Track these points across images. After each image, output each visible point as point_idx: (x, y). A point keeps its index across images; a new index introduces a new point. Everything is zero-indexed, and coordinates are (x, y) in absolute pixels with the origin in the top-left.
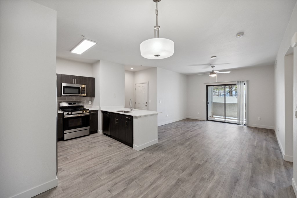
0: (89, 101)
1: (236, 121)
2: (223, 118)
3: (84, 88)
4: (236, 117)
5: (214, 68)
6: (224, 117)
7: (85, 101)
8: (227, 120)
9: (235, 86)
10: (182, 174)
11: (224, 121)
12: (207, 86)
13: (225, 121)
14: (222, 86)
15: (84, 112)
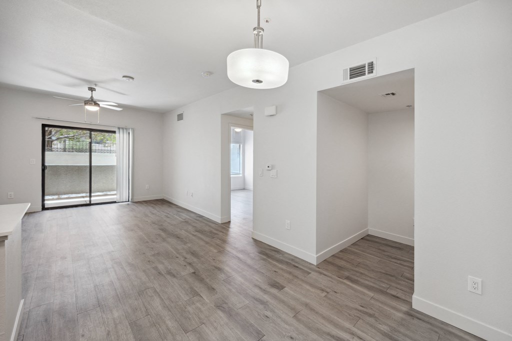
1: (115, 196)
2: (86, 197)
4: (114, 190)
5: (94, 92)
6: (88, 194)
8: (94, 200)
9: (113, 134)
10: (205, 299)
11: (88, 202)
12: (44, 126)
13: (90, 201)
14: (85, 132)
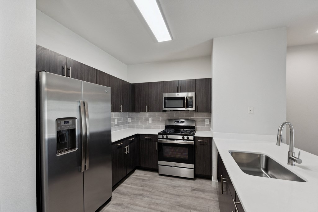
0: (206, 120)
3: (192, 98)
7: (199, 119)
15: (186, 137)
